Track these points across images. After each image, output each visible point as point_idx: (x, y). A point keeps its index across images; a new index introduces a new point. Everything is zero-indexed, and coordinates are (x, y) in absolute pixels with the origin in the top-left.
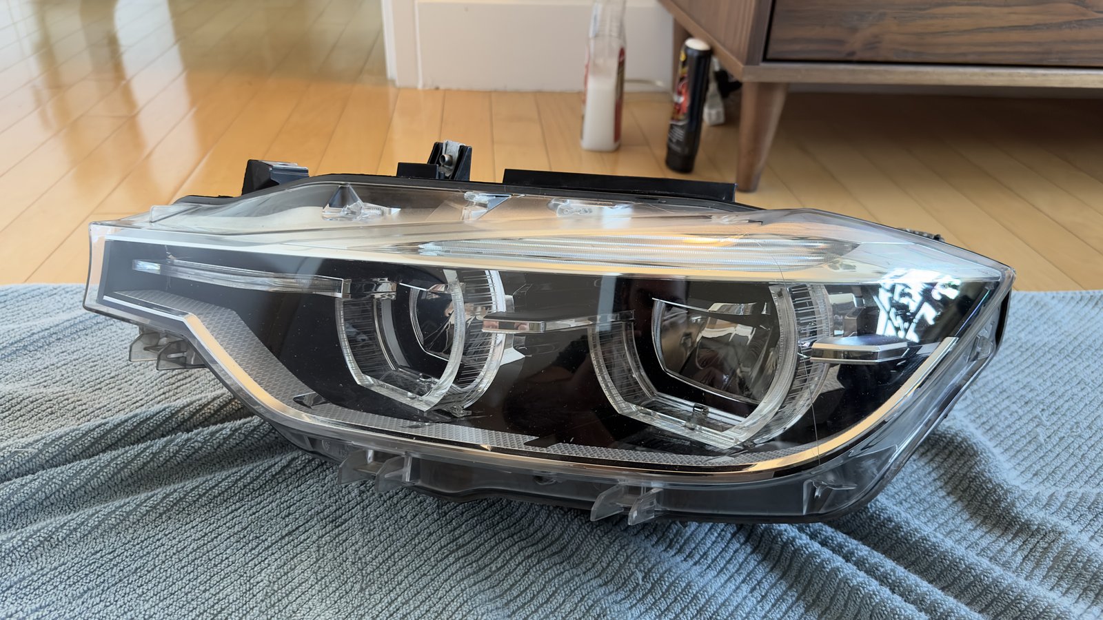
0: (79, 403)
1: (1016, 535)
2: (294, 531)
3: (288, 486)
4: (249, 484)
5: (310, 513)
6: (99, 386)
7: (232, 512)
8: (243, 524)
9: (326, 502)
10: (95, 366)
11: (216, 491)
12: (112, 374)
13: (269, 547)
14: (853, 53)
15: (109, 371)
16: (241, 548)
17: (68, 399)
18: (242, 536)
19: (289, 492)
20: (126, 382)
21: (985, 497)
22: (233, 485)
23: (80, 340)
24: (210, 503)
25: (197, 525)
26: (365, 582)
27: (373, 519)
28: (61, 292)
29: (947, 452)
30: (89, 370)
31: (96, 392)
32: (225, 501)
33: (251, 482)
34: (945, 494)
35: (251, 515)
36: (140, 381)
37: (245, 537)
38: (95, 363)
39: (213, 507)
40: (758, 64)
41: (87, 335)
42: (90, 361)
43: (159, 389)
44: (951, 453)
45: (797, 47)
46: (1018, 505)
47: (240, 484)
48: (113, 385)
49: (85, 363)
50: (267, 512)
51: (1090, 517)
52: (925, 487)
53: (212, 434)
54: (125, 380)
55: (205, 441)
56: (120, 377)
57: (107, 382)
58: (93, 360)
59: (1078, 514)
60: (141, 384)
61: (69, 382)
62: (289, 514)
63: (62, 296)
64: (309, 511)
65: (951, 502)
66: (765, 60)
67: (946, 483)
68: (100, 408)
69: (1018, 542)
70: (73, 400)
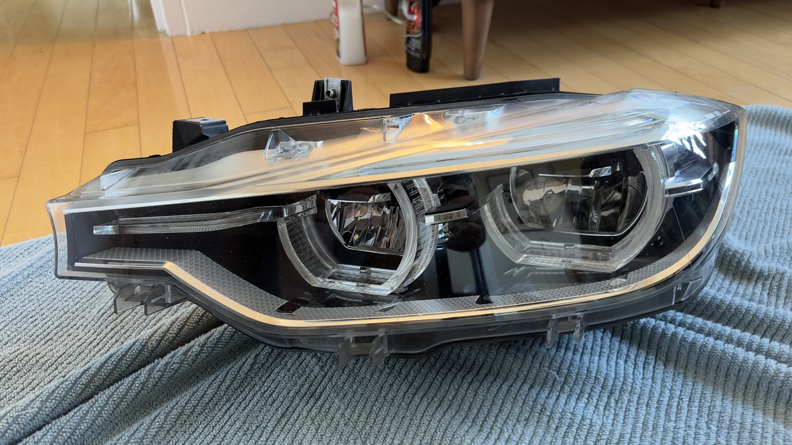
0: (40, 356)
1: (756, 282)
2: (285, 413)
3: (260, 378)
4: (230, 386)
5: (290, 395)
6: (48, 337)
7: (226, 412)
8: (242, 419)
9: (298, 382)
10: (35, 320)
11: (206, 399)
12: (56, 324)
13: (272, 431)
15: (51, 322)
16: (250, 439)
17: (27, 356)
18: (246, 429)
19: (264, 383)
20: (72, 328)
22: (218, 390)
23: (8, 301)
24: (204, 410)
25: (203, 431)
26: (362, 436)
27: (342, 386)
30: (32, 325)
31: (49, 343)
32: (216, 405)
33: (232, 384)
35: (243, 410)
36: (85, 324)
37: (248, 429)
38: (34, 318)
39: (209, 412)
41: (12, 295)
42: (29, 317)
43: (106, 327)
47: (223, 388)
48: (62, 333)
49: (25, 319)
50: (255, 404)
53: (185, 354)
54: (70, 326)
55: (182, 362)
56: (64, 325)
57: (55, 331)
58: (31, 315)
60: (87, 326)
61: (18, 340)
62: (274, 400)
64: (288, 393)
68: (61, 356)
69: (760, 286)
70: (32, 355)
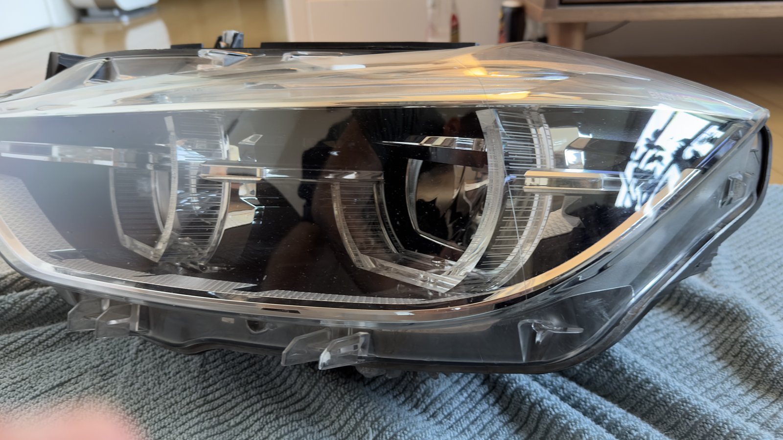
4: (44, 341)
5: (86, 367)
7: (21, 365)
8: (25, 376)
9: (105, 358)
11: (12, 347)
18: (18, 386)
19: (78, 349)
21: (758, 362)
22: (30, 342)
24: (6, 356)
29: (718, 318)
32: (20, 355)
33: (47, 340)
34: (714, 359)
35: (35, 368)
39: (8, 360)
44: (723, 319)
47: (36, 341)
50: (50, 365)
52: (694, 352)
53: (22, 298)
55: (15, 303)
62: (68, 367)
64: (86, 365)
65: (720, 367)
67: (717, 349)
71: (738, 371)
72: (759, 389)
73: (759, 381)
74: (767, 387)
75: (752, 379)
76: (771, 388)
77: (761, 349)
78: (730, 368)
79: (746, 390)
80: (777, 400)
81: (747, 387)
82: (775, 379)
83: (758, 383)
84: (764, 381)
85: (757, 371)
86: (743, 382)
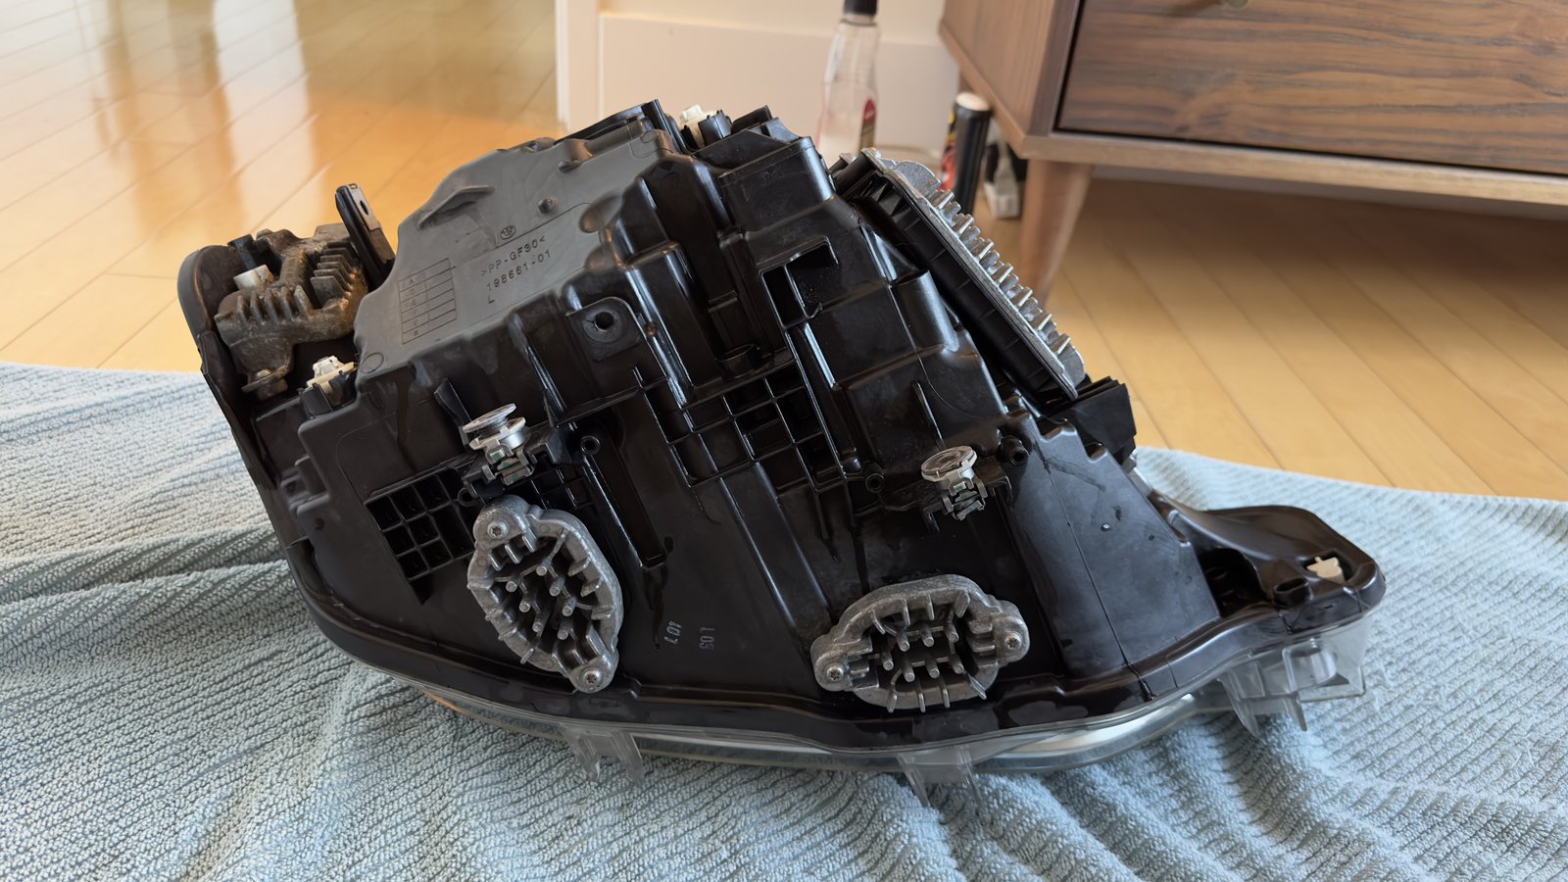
0: (15, 530)
1: (1303, 843)
6: (48, 509)
7: (179, 711)
10: (50, 481)
12: (70, 495)
14: (1184, 128)
15: (66, 490)
16: (178, 766)
18: (183, 748)
20: (86, 507)
21: (1270, 783)
23: (39, 443)
25: (125, 725)
28: (31, 377)
30: (40, 485)
31: (41, 518)
34: (1220, 769)
36: (105, 508)
37: (187, 749)
38: (51, 477)
40: (1045, 134)
41: (51, 438)
42: (46, 473)
43: (128, 521)
45: (1105, 114)
46: (1314, 797)
48: (68, 509)
49: (38, 475)
51: (1423, 827)
54: (87, 503)
56: (80, 499)
57: (61, 504)
58: (50, 472)
59: (1406, 821)
60: (105, 511)
61: (9, 500)
63: (32, 382)
65: (1225, 781)
66: (1057, 129)
68: (40, 540)
69: (1305, 853)
70: (6, 525)
71: (1245, 793)
72: (1266, 822)
73: (1268, 810)
74: (1277, 820)
75: (1259, 808)
76: (1281, 821)
77: (1274, 767)
78: (1236, 786)
79: (1250, 820)
80: (1285, 839)
81: (1252, 817)
82: (1288, 809)
83: (1266, 813)
84: (1274, 812)
85: (1267, 796)
86: (1248, 808)
